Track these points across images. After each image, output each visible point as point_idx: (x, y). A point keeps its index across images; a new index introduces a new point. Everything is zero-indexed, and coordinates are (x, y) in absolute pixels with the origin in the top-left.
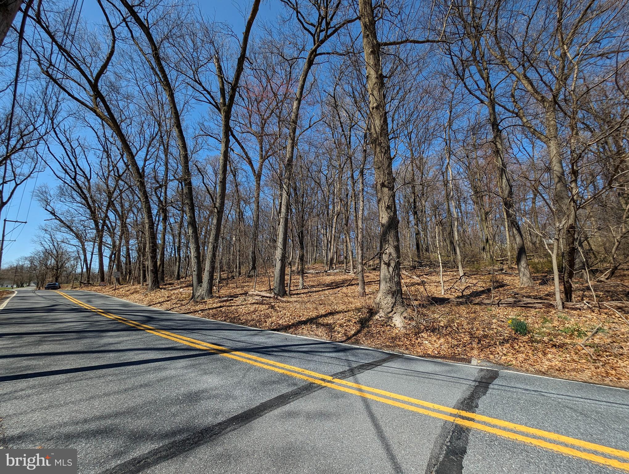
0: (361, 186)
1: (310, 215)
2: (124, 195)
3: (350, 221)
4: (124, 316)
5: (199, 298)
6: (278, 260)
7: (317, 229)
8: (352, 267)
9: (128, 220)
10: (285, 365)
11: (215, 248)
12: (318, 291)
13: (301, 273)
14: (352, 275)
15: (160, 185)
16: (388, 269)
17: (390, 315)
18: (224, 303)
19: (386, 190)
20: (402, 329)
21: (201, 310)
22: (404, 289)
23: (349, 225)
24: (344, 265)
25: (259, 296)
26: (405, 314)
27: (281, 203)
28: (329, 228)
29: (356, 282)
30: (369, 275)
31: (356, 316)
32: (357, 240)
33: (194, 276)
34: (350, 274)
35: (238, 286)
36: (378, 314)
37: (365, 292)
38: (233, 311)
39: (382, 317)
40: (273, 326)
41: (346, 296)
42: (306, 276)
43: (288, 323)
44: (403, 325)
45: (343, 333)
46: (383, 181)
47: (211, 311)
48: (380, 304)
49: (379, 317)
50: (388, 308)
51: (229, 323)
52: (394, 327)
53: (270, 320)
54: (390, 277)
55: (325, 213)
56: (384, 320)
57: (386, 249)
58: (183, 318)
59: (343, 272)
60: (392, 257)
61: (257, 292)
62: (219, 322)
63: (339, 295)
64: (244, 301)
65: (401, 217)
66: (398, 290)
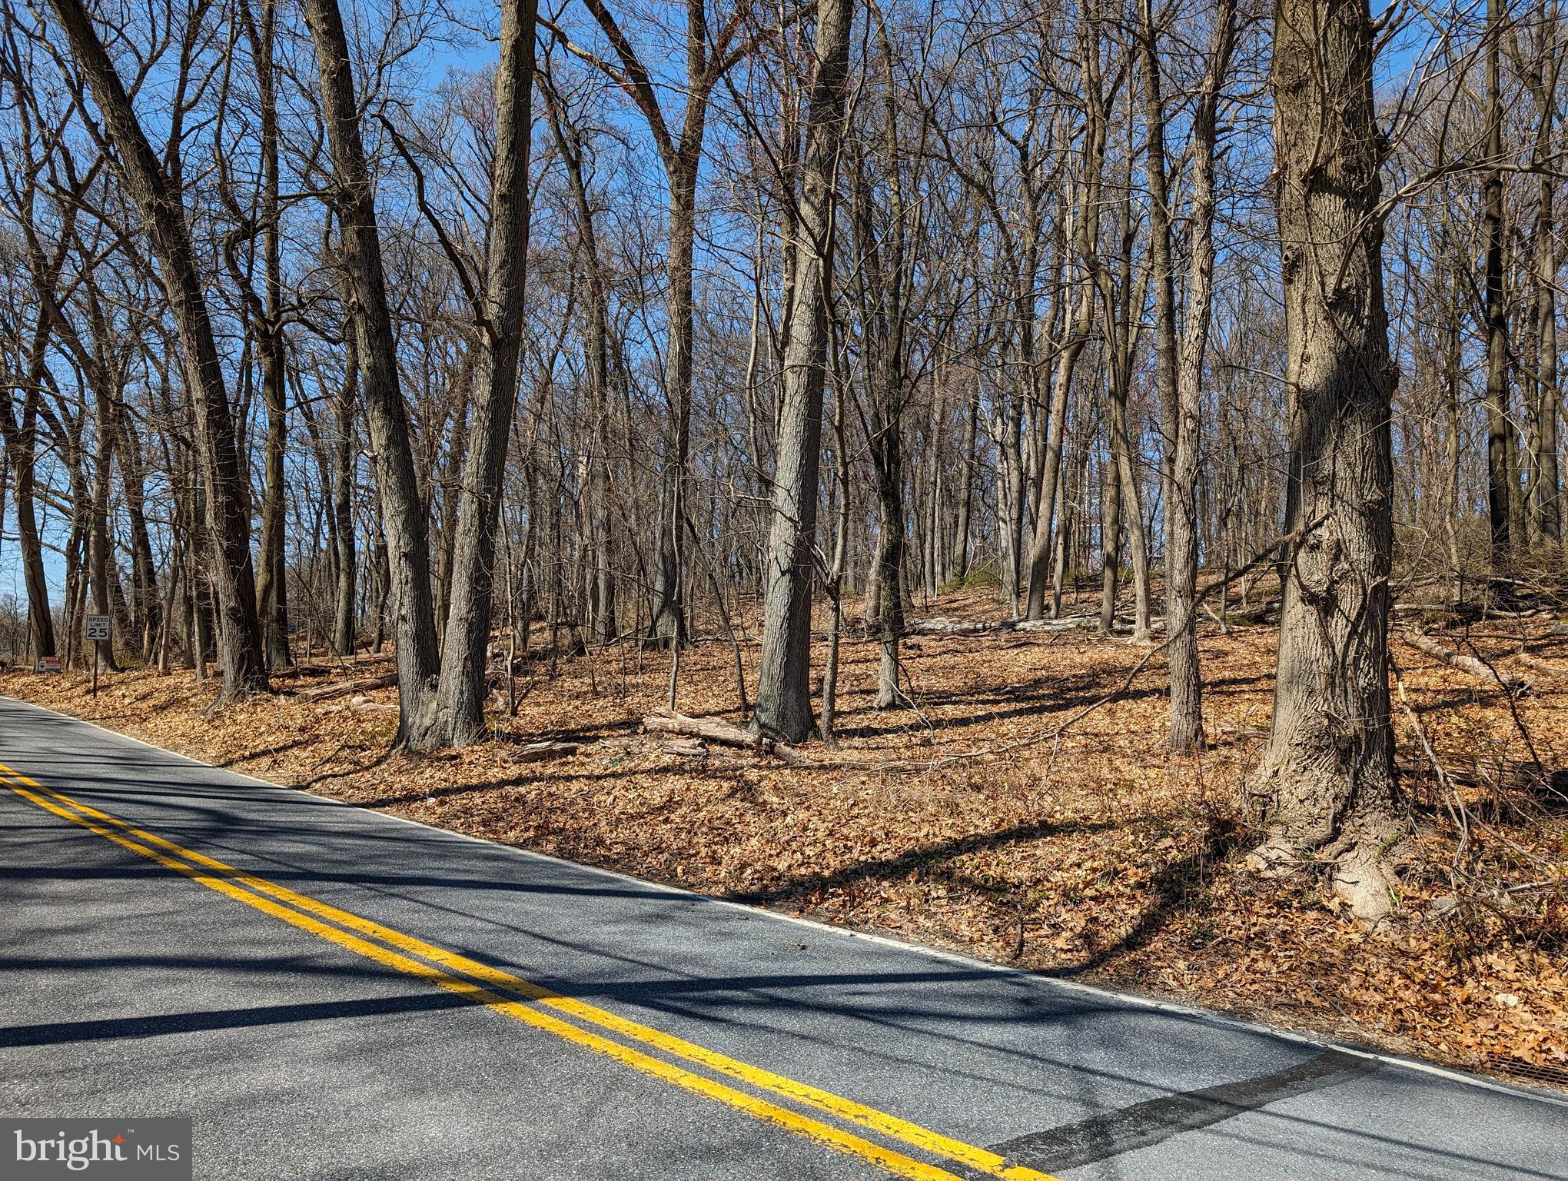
0: (1199, 190)
1: (936, 350)
2: (103, 277)
3: (1141, 378)
4: (120, 809)
5: (430, 741)
6: (775, 573)
7: (974, 418)
8: (1140, 607)
9: (132, 389)
10: (781, 1080)
11: (487, 518)
12: (964, 722)
13: (888, 636)
14: (1140, 642)
15: (246, 224)
16: (1324, 625)
17: (1323, 856)
18: (537, 766)
19: (1329, 206)
20: (1381, 927)
21: (435, 793)
22: (1406, 723)
23: (1134, 396)
24: (1104, 595)
25: (692, 735)
26: (1404, 855)
28: (1033, 417)
29: (1159, 683)
30: (1226, 648)
31: (1147, 851)
32: (1172, 471)
33: (402, 642)
34: (1130, 640)
35: (599, 689)
36: (1261, 849)
37: (1199, 732)
38: (572, 803)
39: (1281, 864)
40: (747, 883)
41: (1106, 750)
42: (911, 648)
43: (817, 870)
44: (1388, 908)
45: (1078, 930)
46: (1316, 157)
47: (479, 801)
48: (1274, 798)
49: (1262, 865)
50: (1314, 821)
51: (555, 860)
52: (1338, 918)
53: (736, 850)
54: (1334, 668)
55: (1016, 340)
56: (1288, 880)
57: (1319, 525)
58: (357, 827)
59: (1096, 628)
60: (1346, 566)
61: (680, 720)
62: (512, 849)
63: (1070, 745)
64: (621, 759)
65: (1415, 353)
66: (1370, 735)
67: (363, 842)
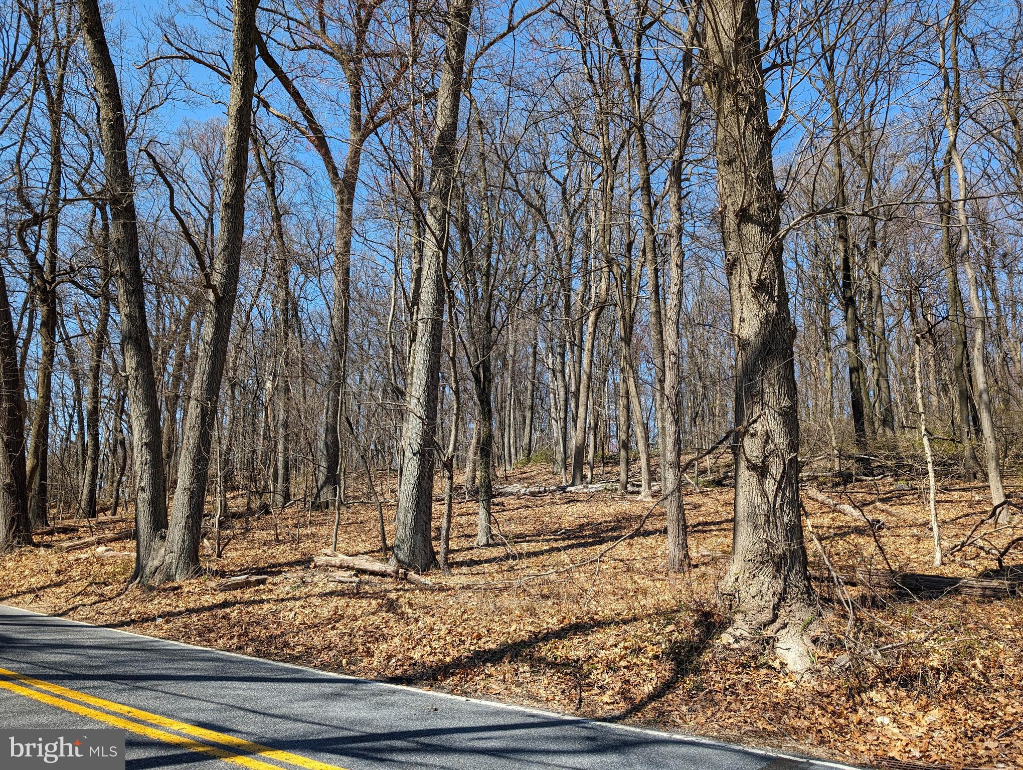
0: (672, 217)
1: (510, 309)
3: (638, 329)
5: (158, 577)
6: (409, 454)
7: (535, 353)
8: (644, 476)
11: (208, 418)
12: (536, 554)
13: (482, 496)
14: (644, 500)
15: (36, 216)
16: (761, 484)
17: (768, 632)
18: (238, 593)
19: (752, 231)
20: (806, 677)
21: (162, 616)
22: (813, 547)
23: (634, 341)
24: (622, 468)
25: (349, 568)
26: (816, 630)
27: (419, 271)
28: (573, 352)
29: (659, 526)
30: (700, 502)
31: (659, 634)
32: (662, 388)
33: (140, 506)
34: (639, 497)
35: (280, 538)
36: (730, 630)
37: (687, 556)
38: (264, 618)
39: (743, 639)
40: (392, 668)
41: (628, 570)
42: (497, 505)
43: (441, 657)
44: (809, 664)
45: (617, 689)
46: (743, 202)
47: (195, 619)
48: (737, 595)
49: (731, 640)
50: (761, 610)
51: (253, 658)
52: (779, 672)
53: (384, 646)
54: (769, 511)
55: (560, 304)
56: (748, 649)
57: (755, 421)
58: (105, 642)
59: (616, 490)
60: (773, 447)
61: (341, 558)
62: (221, 652)
63: (605, 567)
64: (299, 586)
65: (804, 316)
66: (792, 553)
67: (110, 652)
